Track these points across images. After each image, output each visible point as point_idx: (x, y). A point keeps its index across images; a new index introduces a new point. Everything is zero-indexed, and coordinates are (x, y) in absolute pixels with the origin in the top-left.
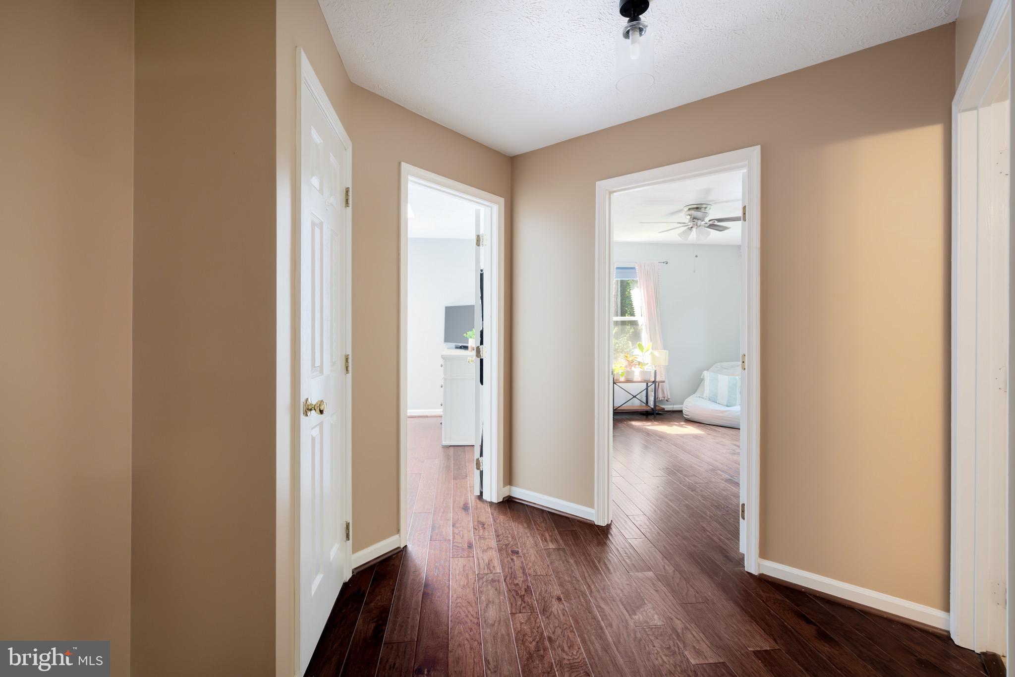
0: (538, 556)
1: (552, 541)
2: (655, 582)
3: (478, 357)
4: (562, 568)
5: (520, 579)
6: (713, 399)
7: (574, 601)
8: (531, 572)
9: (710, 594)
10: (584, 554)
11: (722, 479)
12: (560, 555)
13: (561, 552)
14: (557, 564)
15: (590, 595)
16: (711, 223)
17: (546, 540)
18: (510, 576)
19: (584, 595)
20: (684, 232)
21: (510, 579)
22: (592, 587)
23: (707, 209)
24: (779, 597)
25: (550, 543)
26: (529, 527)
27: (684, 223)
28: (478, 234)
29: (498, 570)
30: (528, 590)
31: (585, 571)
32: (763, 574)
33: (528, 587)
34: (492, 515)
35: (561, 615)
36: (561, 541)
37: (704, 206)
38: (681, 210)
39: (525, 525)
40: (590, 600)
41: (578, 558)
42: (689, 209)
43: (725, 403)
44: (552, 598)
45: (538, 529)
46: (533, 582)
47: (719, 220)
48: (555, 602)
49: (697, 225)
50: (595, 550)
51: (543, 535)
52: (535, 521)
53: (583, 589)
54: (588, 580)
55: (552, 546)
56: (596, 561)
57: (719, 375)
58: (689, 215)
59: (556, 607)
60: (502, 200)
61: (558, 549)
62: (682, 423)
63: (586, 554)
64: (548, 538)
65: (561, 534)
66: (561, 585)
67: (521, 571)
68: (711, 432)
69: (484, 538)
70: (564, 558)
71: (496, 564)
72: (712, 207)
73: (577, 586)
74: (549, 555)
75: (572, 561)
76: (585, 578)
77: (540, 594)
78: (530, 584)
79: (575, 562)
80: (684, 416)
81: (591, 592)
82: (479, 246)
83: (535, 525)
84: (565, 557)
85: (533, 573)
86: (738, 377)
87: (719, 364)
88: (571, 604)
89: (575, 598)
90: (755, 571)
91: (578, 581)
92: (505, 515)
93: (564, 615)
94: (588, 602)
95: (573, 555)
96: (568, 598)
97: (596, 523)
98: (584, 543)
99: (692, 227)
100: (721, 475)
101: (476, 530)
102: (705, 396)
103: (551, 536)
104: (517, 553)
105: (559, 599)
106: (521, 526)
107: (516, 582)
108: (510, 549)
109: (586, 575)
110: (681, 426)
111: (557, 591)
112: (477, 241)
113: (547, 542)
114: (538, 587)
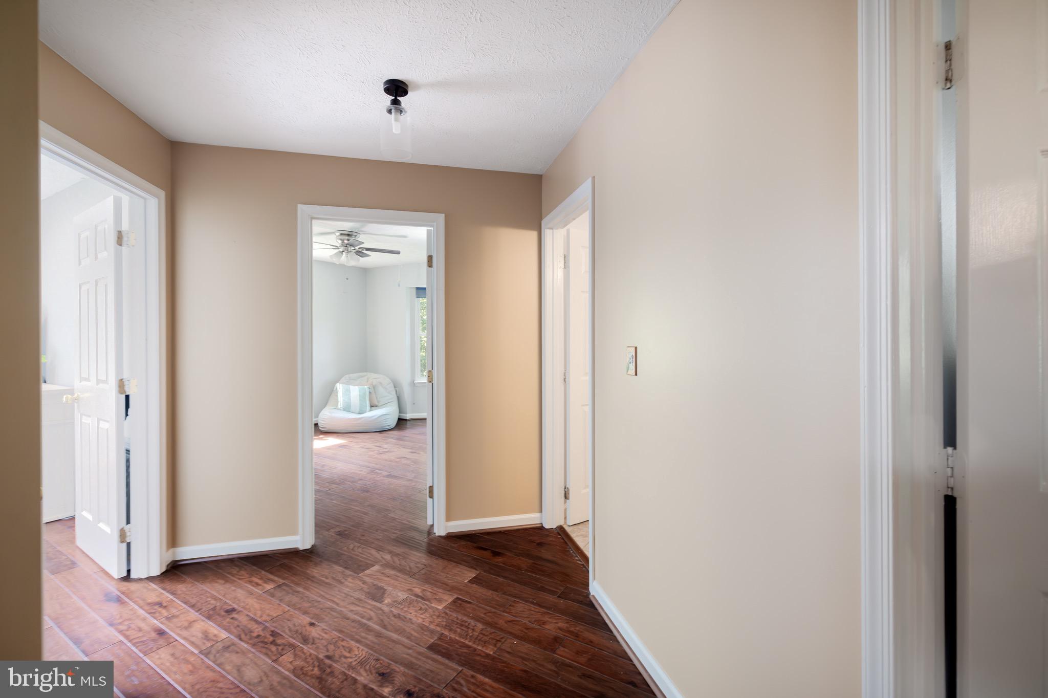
0: (261, 602)
1: (265, 582)
2: (382, 571)
3: (122, 393)
4: (295, 599)
5: (257, 630)
6: (347, 409)
7: (327, 619)
8: (265, 617)
9: (424, 561)
10: (308, 579)
11: (384, 477)
12: (284, 590)
13: (284, 587)
14: (287, 598)
15: (338, 606)
16: (360, 250)
17: (258, 584)
18: (244, 634)
19: (332, 609)
20: (336, 254)
21: (246, 635)
22: (335, 600)
23: (357, 237)
24: (464, 543)
25: (265, 585)
26: (227, 580)
27: (337, 246)
28: (119, 229)
29: (224, 635)
30: (274, 634)
31: (318, 591)
32: (449, 533)
33: (273, 631)
34: (164, 589)
35: (324, 635)
36: (276, 579)
37: (355, 234)
38: (333, 233)
39: (223, 582)
40: (341, 611)
41: (305, 585)
42: (341, 234)
43: (358, 411)
44: (305, 627)
45: (240, 579)
46: (274, 625)
47: (368, 249)
48: (309, 628)
49: (348, 250)
50: (316, 571)
51: (251, 582)
52: (230, 573)
53: (327, 606)
54: (327, 596)
55: (269, 587)
56: (324, 579)
57: (350, 386)
58: (341, 240)
59: (314, 632)
60: (162, 194)
61: (279, 586)
62: (321, 436)
63: (311, 578)
64: (260, 582)
65: (271, 573)
66: (305, 613)
67: (253, 623)
68: (351, 439)
69: (174, 616)
70: (291, 591)
71: (216, 632)
72: (361, 236)
73: (321, 606)
74: (273, 595)
75: (300, 589)
76: (323, 596)
77: (290, 630)
78: (273, 629)
79: (305, 588)
80: (321, 429)
81: (337, 604)
82: (121, 245)
83: (233, 576)
84: (291, 589)
85: (268, 618)
86: (366, 387)
87: (347, 376)
88: (326, 622)
89: (326, 616)
90: (443, 534)
91: (319, 602)
92: (184, 582)
93: (326, 633)
94: (340, 613)
95: (297, 584)
96: (320, 619)
97: (301, 548)
98: (301, 570)
99: (343, 251)
100: (381, 473)
101: (154, 613)
102: (339, 406)
103: (261, 579)
104: (233, 610)
105: (312, 624)
106: (216, 585)
107: (255, 634)
108: (222, 611)
109: (322, 593)
110: (321, 439)
111: (307, 619)
112: (118, 238)
113: (260, 585)
114: (283, 627)
